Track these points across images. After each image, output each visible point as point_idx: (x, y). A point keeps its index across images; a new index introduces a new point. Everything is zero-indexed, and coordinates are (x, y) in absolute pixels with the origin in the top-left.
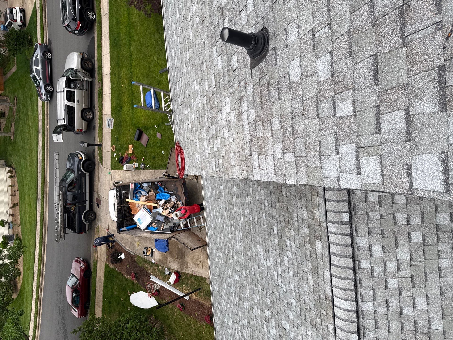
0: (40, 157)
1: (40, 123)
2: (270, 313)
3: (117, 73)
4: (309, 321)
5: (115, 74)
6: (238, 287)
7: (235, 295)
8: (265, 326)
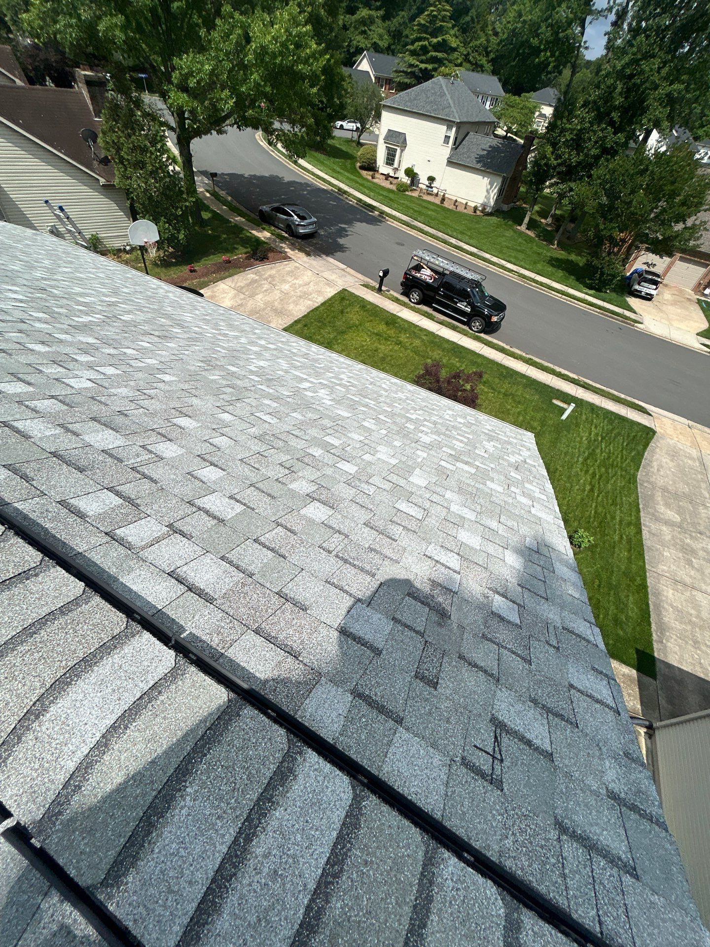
0: (453, 241)
1: (487, 256)
3: (424, 337)
5: (426, 335)
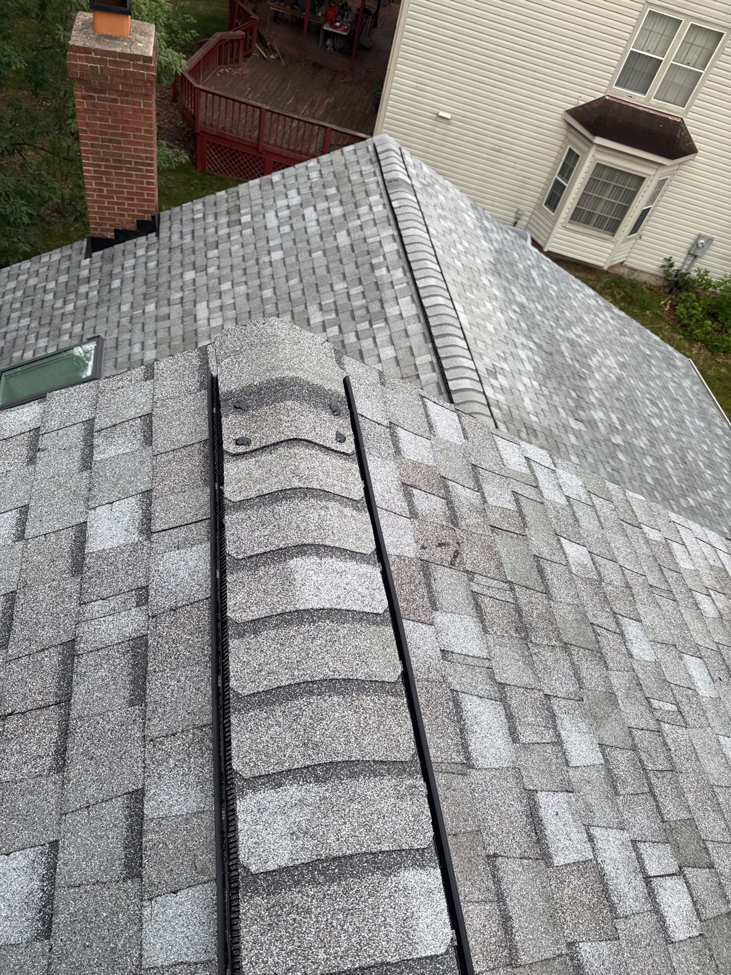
2: (614, 440)
4: (539, 434)
6: (697, 479)
7: (698, 465)
8: (616, 422)
